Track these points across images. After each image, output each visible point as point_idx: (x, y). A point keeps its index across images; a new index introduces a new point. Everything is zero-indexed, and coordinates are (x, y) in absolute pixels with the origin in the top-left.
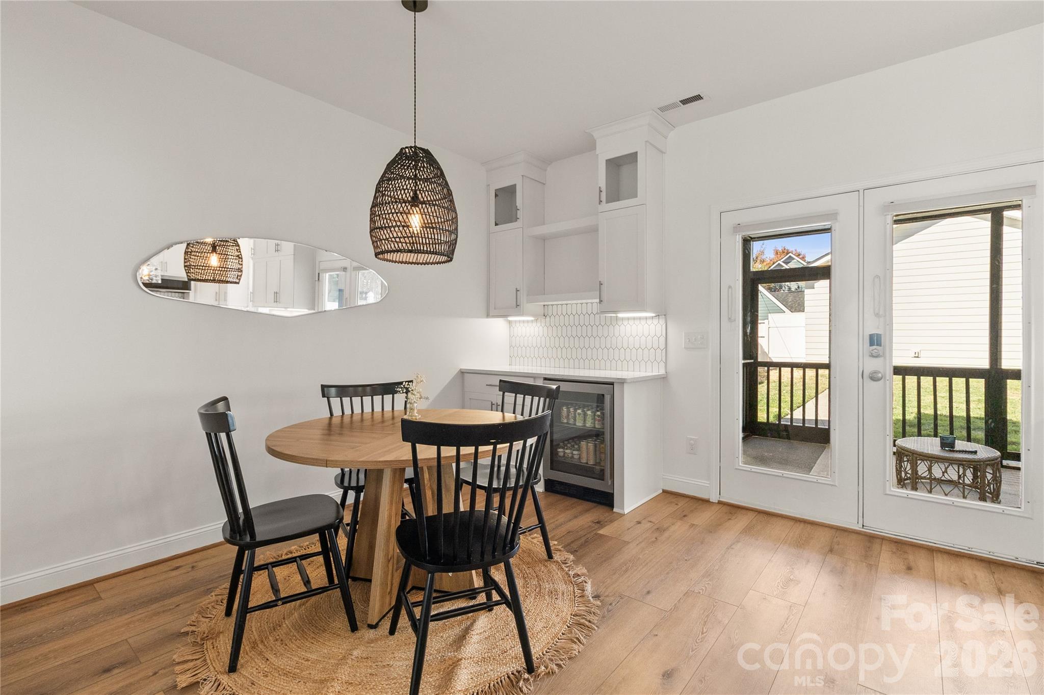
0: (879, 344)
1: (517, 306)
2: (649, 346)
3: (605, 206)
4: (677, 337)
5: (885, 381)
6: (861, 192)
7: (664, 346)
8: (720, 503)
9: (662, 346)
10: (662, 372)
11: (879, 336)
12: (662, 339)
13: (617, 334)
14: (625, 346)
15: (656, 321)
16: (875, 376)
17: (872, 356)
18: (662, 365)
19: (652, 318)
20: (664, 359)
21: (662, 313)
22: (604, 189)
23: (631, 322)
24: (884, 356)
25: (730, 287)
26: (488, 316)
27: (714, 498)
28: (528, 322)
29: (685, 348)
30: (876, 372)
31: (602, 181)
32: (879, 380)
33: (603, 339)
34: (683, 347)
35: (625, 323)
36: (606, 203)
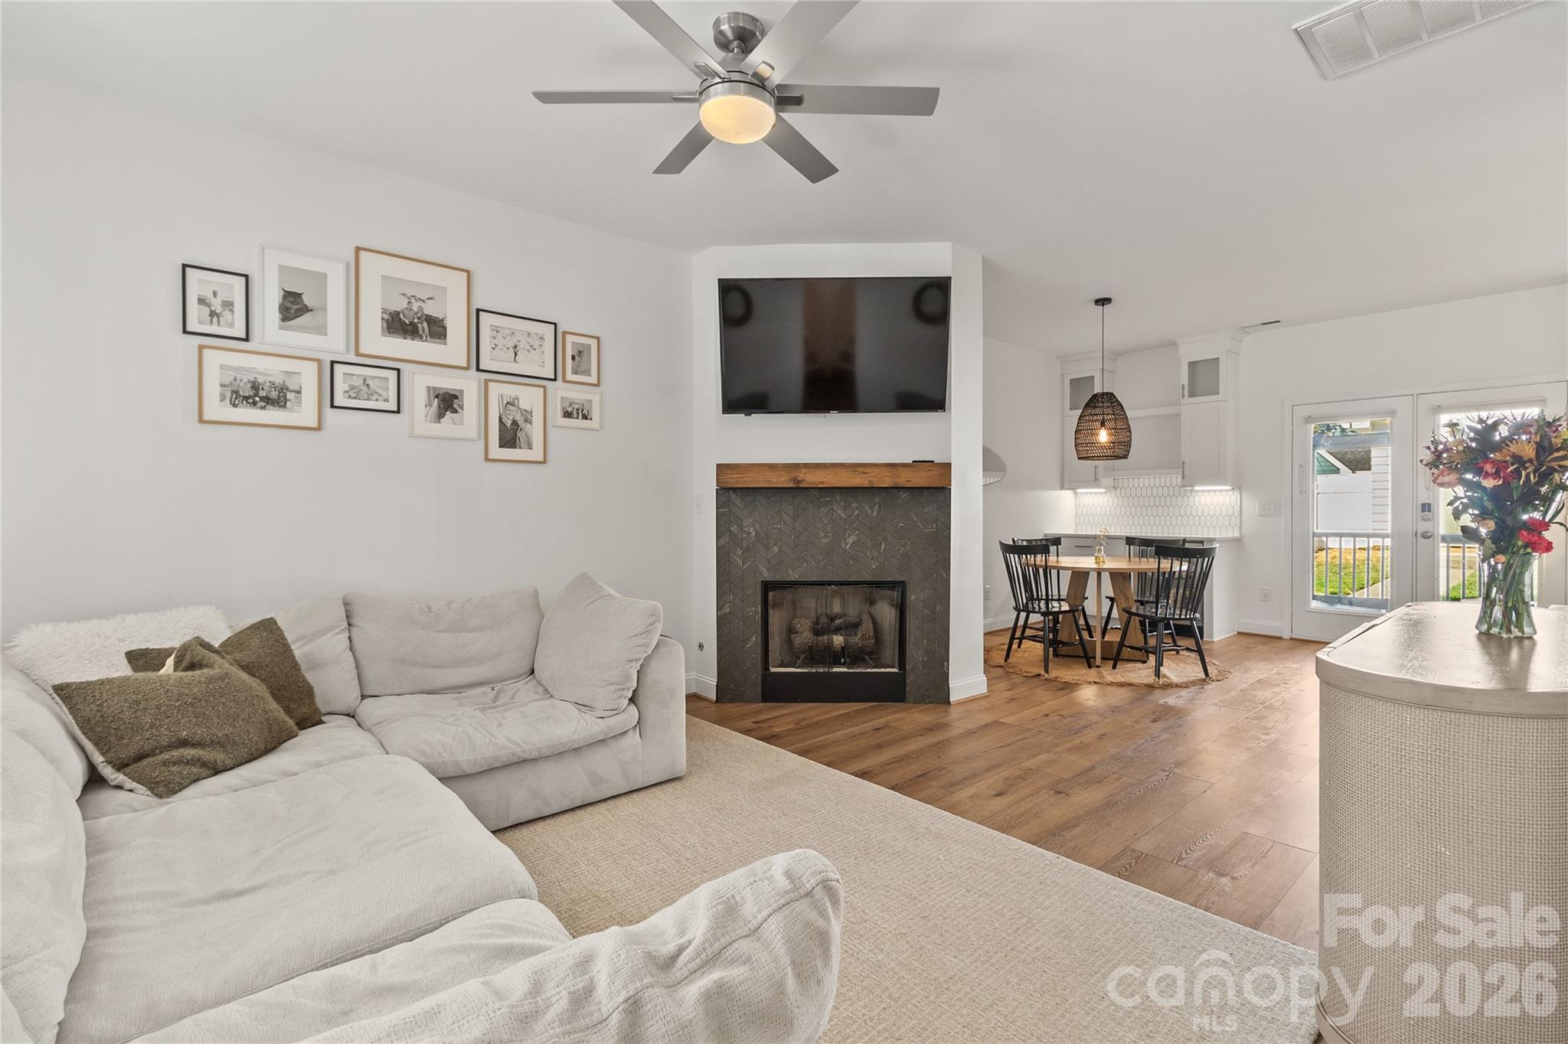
0: (1429, 511)
1: (1096, 480)
2: (1224, 514)
3: (1187, 400)
4: (1251, 506)
5: (1434, 539)
6: (1415, 396)
7: (1239, 513)
8: (1291, 639)
9: (1237, 513)
10: (1237, 534)
11: (1429, 505)
12: (1237, 508)
13: (1191, 504)
14: (1200, 513)
15: (1230, 493)
16: (1426, 534)
17: (1423, 520)
18: (1237, 529)
19: (1227, 490)
20: (1238, 524)
21: (1238, 487)
22: (1186, 386)
23: (1206, 494)
24: (1433, 519)
25: (1301, 466)
26: (1062, 488)
27: (1286, 635)
28: (1101, 493)
29: (1259, 515)
30: (1427, 532)
31: (1184, 379)
32: (1429, 537)
33: (1177, 508)
34: (1257, 514)
35: (1200, 494)
36: (1189, 397)
